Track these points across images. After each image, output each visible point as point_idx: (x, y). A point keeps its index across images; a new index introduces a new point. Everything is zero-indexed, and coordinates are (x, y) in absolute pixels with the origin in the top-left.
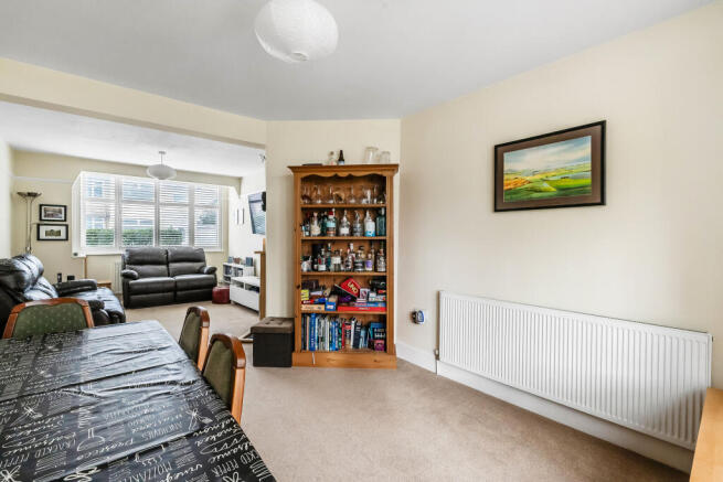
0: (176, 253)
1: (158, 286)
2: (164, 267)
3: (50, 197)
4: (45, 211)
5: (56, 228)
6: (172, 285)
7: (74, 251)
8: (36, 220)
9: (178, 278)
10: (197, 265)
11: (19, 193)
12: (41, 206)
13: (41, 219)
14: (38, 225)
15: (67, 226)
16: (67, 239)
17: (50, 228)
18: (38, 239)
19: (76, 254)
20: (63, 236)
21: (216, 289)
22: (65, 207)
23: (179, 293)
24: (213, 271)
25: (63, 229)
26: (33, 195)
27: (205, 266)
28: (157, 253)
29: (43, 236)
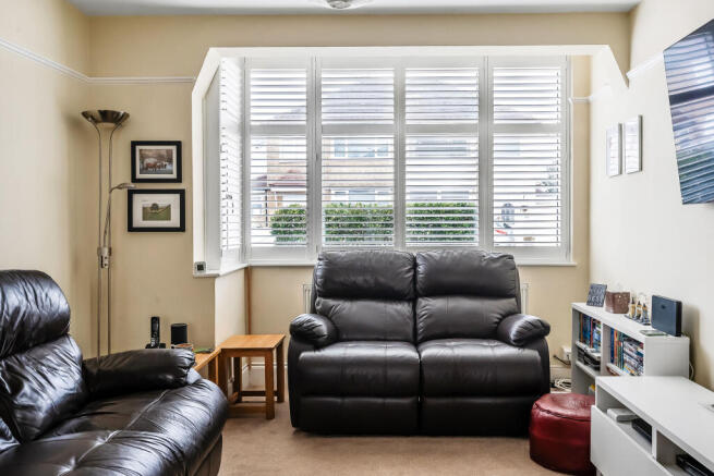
0: (437, 268)
1: (371, 372)
2: (404, 308)
3: (150, 123)
4: (143, 158)
5: (162, 200)
7: (198, 258)
8: (122, 175)
9: (432, 350)
10: (491, 308)
11: (85, 114)
12: (134, 144)
13: (134, 180)
14: (131, 193)
15: (182, 193)
16: (182, 228)
17: (150, 199)
18: (131, 229)
19: (201, 267)
20: (175, 221)
21: (545, 408)
22: (178, 144)
23: (431, 401)
24: (535, 335)
25: (174, 200)
26: (113, 118)
27: (515, 312)
29: (138, 221)
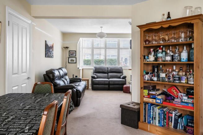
0: (111, 69)
1: (102, 82)
2: (106, 75)
3: (72, 48)
4: (71, 53)
5: (73, 59)
6: (108, 82)
7: (78, 67)
8: (68, 56)
9: (110, 79)
10: (119, 75)
11: (64, 47)
12: (69, 51)
13: (69, 56)
14: (69, 58)
15: (76, 58)
16: (76, 63)
17: (71, 59)
18: (69, 63)
19: (78, 68)
20: (75, 62)
21: (125, 86)
22: (76, 51)
23: (111, 86)
24: (124, 78)
25: (75, 59)
26: (67, 48)
28: (104, 68)
29: (70, 62)
